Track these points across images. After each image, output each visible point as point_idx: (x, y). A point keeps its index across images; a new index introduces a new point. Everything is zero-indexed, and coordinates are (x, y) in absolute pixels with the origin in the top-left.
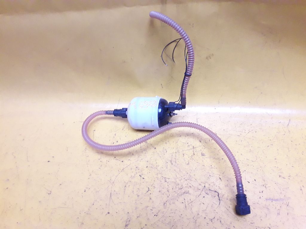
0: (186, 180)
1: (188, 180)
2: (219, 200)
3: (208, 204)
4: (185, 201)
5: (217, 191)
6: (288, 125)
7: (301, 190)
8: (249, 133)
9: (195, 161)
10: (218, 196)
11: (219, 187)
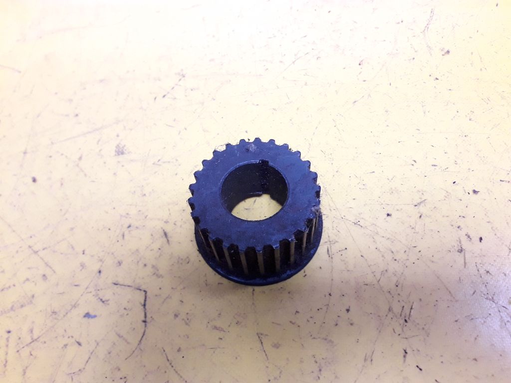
0: (36, 252)
1: (41, 253)
2: (145, 322)
3: (98, 344)
4: (8, 340)
5: (143, 287)
6: (427, 27)
7: (461, 251)
8: (294, 62)
9: (85, 175)
10: (144, 305)
11: (153, 267)
